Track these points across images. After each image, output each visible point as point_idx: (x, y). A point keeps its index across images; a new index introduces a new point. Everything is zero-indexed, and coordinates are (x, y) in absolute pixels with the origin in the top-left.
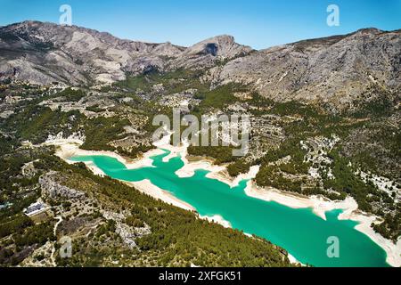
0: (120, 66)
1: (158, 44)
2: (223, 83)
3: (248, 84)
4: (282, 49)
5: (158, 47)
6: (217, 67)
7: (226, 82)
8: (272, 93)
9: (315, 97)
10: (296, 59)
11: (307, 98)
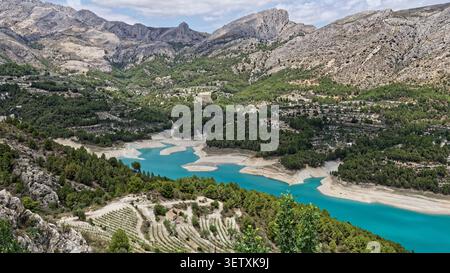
0: (103, 54)
1: (167, 29)
2: (269, 72)
3: (313, 69)
4: (369, 16)
5: (167, 32)
6: (261, 51)
7: (276, 70)
8: (354, 77)
9: (435, 74)
10: (393, 28)
11: (420, 77)
